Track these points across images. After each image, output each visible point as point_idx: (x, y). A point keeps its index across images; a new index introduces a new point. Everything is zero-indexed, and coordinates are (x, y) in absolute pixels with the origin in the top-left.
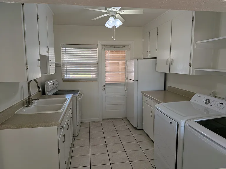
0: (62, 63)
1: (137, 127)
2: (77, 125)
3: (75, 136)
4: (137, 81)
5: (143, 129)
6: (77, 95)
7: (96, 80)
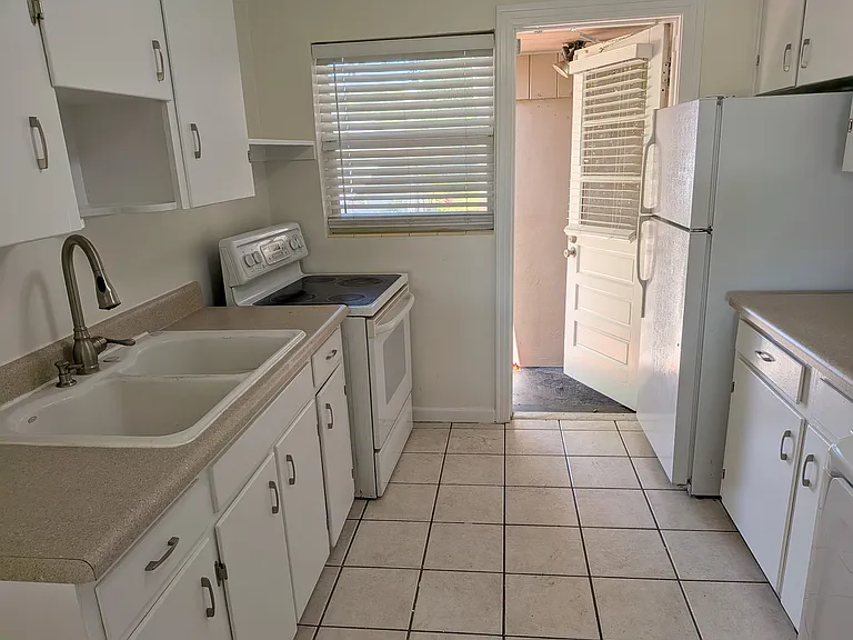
0: (324, 143)
1: (689, 481)
2: (376, 451)
3: (369, 499)
4: (709, 231)
5: (719, 498)
6: (372, 308)
7: (484, 224)
